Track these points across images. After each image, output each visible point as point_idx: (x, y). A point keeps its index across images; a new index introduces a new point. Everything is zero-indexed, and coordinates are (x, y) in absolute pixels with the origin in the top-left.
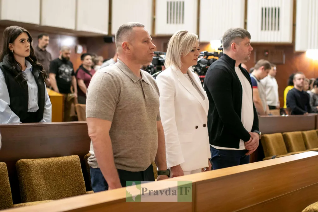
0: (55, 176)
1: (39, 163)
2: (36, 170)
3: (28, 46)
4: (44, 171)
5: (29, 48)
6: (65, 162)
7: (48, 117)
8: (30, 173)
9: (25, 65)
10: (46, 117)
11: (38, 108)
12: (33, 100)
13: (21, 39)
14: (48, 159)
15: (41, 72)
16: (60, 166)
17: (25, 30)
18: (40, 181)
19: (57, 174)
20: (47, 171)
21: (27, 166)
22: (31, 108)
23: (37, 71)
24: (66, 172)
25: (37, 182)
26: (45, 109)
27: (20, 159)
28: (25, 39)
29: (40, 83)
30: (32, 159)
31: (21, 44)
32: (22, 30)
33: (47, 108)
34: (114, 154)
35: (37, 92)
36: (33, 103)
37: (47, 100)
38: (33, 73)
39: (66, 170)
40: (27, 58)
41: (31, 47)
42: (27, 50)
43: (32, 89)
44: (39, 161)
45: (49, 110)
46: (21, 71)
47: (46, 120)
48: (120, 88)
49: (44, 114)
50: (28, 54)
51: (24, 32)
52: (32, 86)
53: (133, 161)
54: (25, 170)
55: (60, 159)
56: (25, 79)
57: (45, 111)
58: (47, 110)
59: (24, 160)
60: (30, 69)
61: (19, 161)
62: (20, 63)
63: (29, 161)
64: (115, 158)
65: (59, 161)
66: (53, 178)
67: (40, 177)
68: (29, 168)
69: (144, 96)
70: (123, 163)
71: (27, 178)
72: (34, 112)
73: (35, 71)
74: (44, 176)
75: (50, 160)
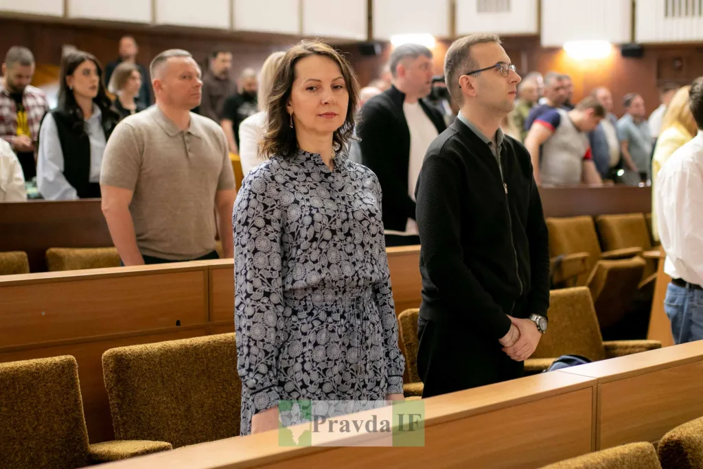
3: (95, 81)
5: (97, 84)
9: (90, 111)
13: (84, 70)
23: (109, 120)
27: (49, 249)
28: (89, 70)
31: (83, 78)
32: (86, 56)
34: (138, 236)
36: (97, 169)
38: (103, 124)
42: (94, 87)
43: (97, 148)
48: (144, 145)
50: (95, 93)
52: (98, 144)
53: (167, 245)
60: (99, 117)
64: (139, 241)
69: (187, 155)
70: (153, 247)
73: (106, 121)
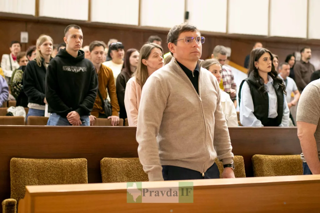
0: (284, 170)
1: (270, 158)
2: (267, 164)
3: (270, 64)
4: (275, 166)
5: (271, 65)
6: (294, 159)
7: (286, 122)
8: (262, 166)
9: (267, 79)
10: (284, 122)
11: (277, 115)
12: (273, 108)
13: (264, 58)
14: (278, 156)
15: (281, 85)
16: (289, 162)
17: (268, 50)
18: (270, 173)
19: (286, 169)
20: (277, 165)
21: (260, 160)
22: (271, 115)
23: (277, 84)
24: (294, 168)
25: (268, 174)
26: (284, 115)
27: (254, 155)
28: (267, 58)
29: (279, 94)
30: (265, 155)
31: (264, 62)
32: (265, 50)
33: (285, 115)
35: (276, 101)
36: (273, 111)
37: (285, 108)
38: (274, 86)
39: (294, 166)
40: (269, 74)
41: (272, 64)
42: (269, 67)
43: (272, 99)
44: (270, 157)
45: (287, 116)
46: (263, 84)
47: (283, 124)
49: (283, 120)
50: (270, 70)
51: (267, 52)
52: (272, 97)
54: (258, 163)
55: (290, 157)
56: (266, 91)
57: (283, 117)
58: (285, 116)
59: (257, 155)
60: (272, 82)
61: (254, 156)
62: (263, 78)
63: (262, 156)
65: (289, 158)
66: (282, 172)
67: (270, 170)
68: (261, 162)
71: (259, 170)
72: (273, 118)
73: (276, 84)
74: (274, 169)
75: (281, 157)
